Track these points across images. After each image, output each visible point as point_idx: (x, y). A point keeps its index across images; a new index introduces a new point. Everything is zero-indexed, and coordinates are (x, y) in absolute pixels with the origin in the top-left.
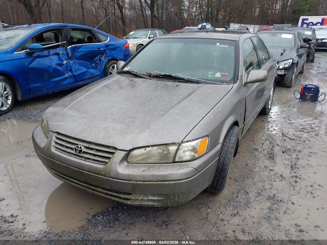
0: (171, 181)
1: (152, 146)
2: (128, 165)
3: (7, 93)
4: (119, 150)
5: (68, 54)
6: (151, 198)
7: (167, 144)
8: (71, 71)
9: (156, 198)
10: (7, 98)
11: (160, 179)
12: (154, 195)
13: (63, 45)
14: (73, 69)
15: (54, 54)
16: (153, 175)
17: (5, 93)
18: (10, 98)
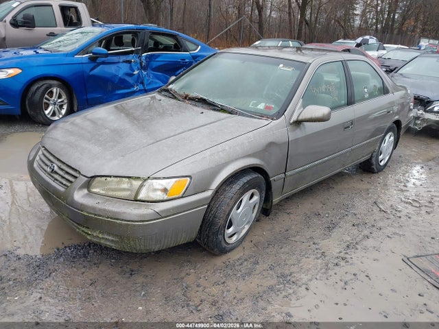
0: (123, 220)
1: (114, 176)
2: (87, 194)
3: (62, 101)
4: (82, 175)
5: (141, 63)
6: (106, 237)
7: (130, 177)
8: (142, 83)
9: (110, 238)
10: (61, 107)
11: (111, 215)
12: (109, 234)
13: (136, 52)
14: (145, 82)
15: (124, 62)
16: (105, 210)
17: (60, 100)
18: (65, 107)
